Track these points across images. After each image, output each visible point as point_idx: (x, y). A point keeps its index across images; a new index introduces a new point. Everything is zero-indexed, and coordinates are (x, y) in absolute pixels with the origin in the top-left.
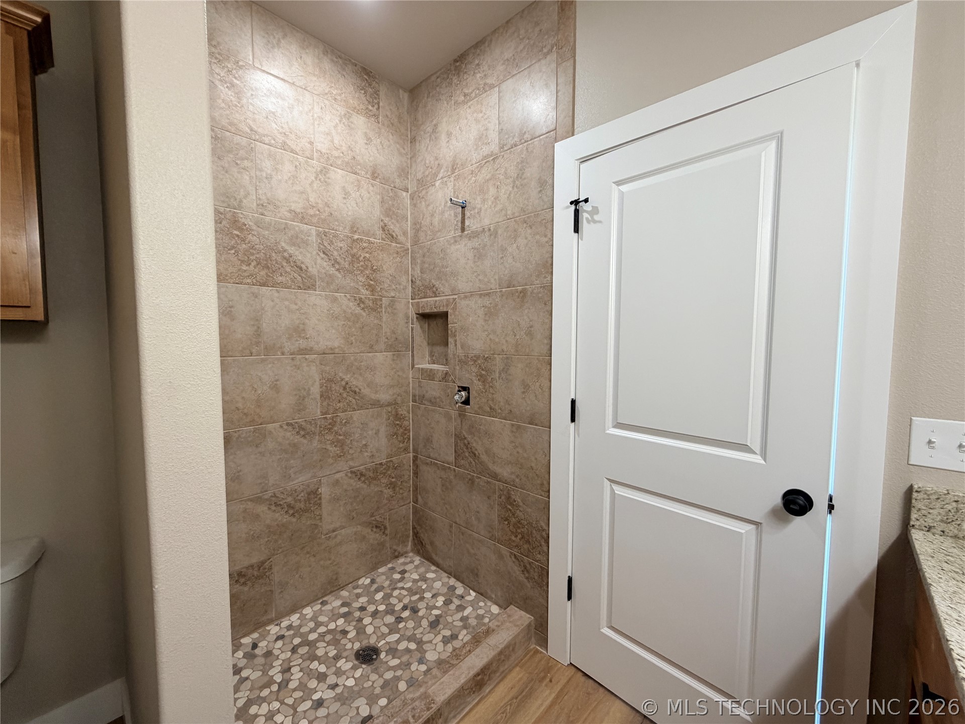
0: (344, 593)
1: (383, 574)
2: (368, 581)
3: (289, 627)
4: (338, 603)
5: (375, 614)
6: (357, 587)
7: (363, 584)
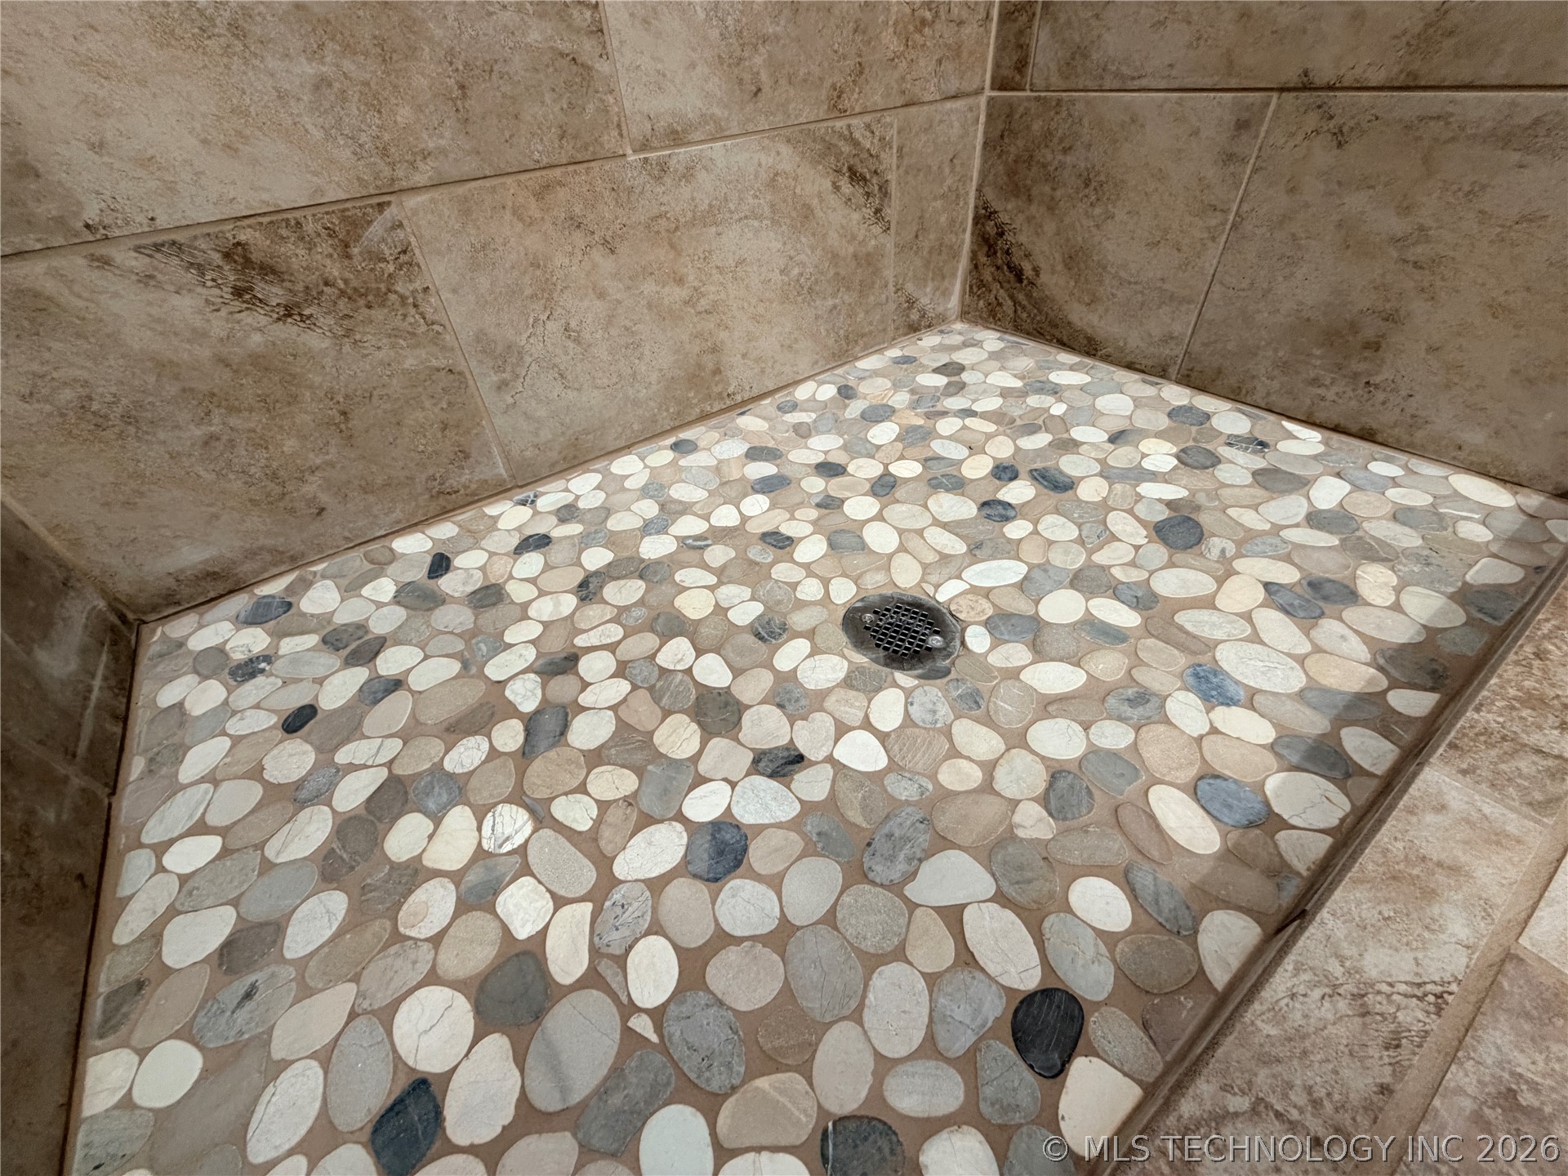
0: (750, 422)
1: (876, 373)
2: (828, 392)
3: (567, 513)
4: (734, 449)
5: (884, 487)
6: (794, 407)
7: (813, 399)
